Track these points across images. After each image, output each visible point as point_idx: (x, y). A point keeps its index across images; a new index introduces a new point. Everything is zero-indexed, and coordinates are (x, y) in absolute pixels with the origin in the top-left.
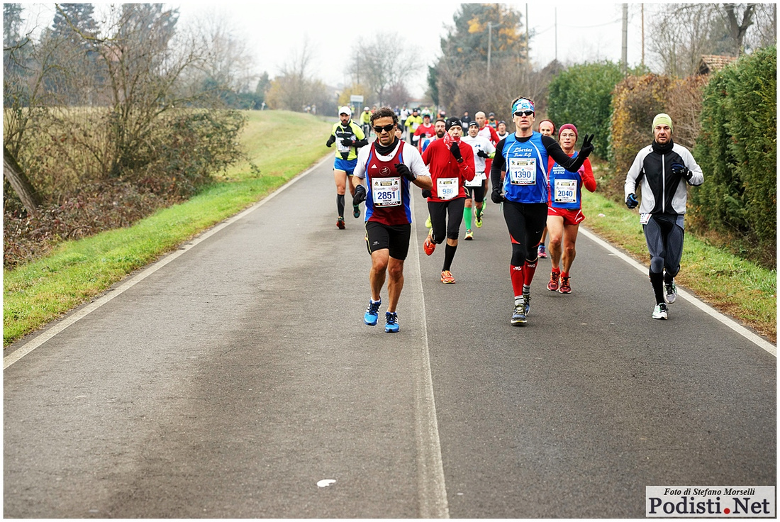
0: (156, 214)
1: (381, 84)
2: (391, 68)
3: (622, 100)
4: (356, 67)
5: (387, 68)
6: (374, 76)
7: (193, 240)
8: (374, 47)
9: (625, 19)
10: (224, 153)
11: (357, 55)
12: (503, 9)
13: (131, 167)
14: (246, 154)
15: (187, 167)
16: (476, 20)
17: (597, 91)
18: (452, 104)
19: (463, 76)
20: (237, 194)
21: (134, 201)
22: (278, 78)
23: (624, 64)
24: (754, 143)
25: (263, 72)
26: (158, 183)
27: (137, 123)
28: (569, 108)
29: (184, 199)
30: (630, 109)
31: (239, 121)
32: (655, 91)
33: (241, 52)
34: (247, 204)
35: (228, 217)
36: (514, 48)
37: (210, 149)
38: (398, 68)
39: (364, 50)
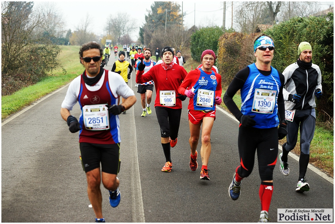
0: (22, 89)
1: (119, 35)
2: (124, 28)
3: (223, 43)
4: (109, 27)
5: (122, 28)
6: (116, 31)
7: (37, 101)
8: (117, 19)
9: (225, 9)
10: (51, 64)
11: (109, 22)
12: (172, 4)
13: (12, 69)
14: (61, 64)
15: (36, 69)
16: (161, 8)
17: (212, 39)
18: (149, 44)
19: (154, 32)
20: (56, 81)
21: (12, 84)
22: (75, 32)
23: (224, 28)
24: (279, 62)
25: (69, 29)
26: (23, 76)
27: (14, 50)
28: (200, 46)
29: (34, 83)
30: (226, 47)
31: (58, 50)
32: (237, 39)
33: (60, 21)
34: (61, 86)
35: (53, 91)
36: (176, 20)
37: (45, 62)
38: (127, 28)
39: (112, 20)
